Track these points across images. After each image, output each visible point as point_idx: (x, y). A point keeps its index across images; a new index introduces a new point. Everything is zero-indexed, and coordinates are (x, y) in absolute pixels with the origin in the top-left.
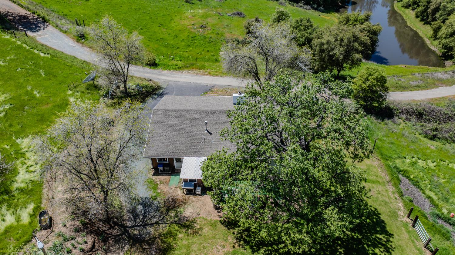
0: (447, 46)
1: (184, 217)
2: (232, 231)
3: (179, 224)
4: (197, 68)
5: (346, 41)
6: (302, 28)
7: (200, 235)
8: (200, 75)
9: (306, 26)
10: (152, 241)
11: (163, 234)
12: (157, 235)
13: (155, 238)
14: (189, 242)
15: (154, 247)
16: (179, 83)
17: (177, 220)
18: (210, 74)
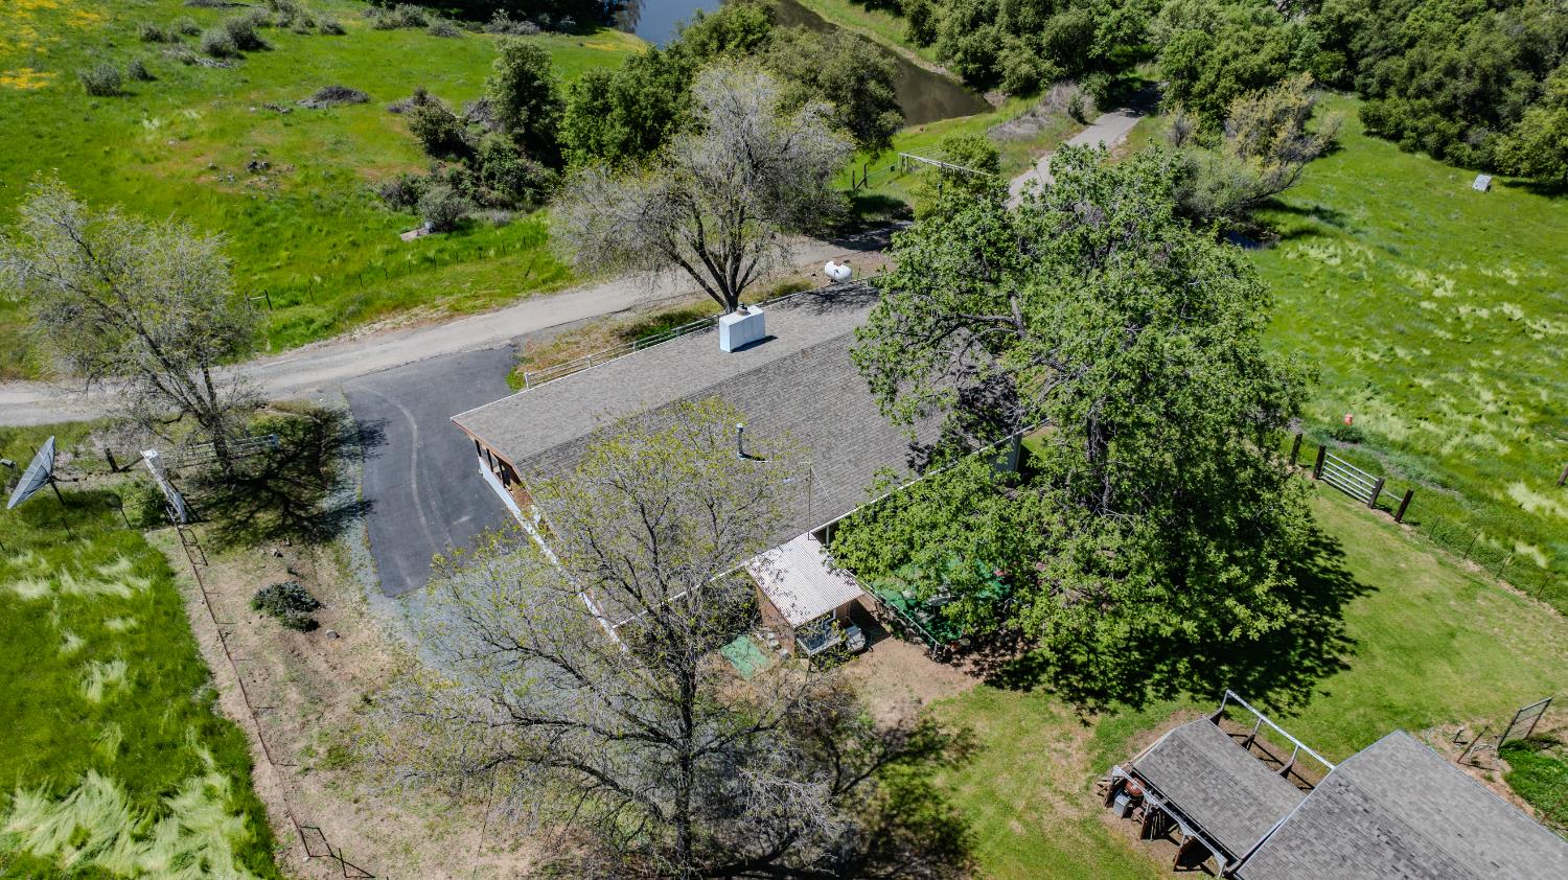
0: (976, 52)
1: (890, 731)
2: (1037, 688)
3: (899, 755)
4: (395, 308)
7: (982, 749)
8: (425, 326)
10: (884, 843)
11: (893, 809)
12: (880, 822)
13: (883, 832)
14: (979, 783)
15: (909, 858)
16: (387, 376)
17: (882, 749)
18: (455, 311)
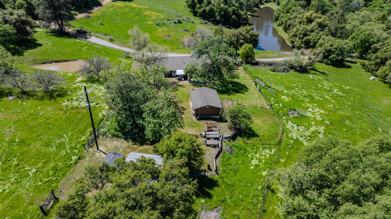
5: (236, 34)
6: (218, 32)
9: (220, 31)
